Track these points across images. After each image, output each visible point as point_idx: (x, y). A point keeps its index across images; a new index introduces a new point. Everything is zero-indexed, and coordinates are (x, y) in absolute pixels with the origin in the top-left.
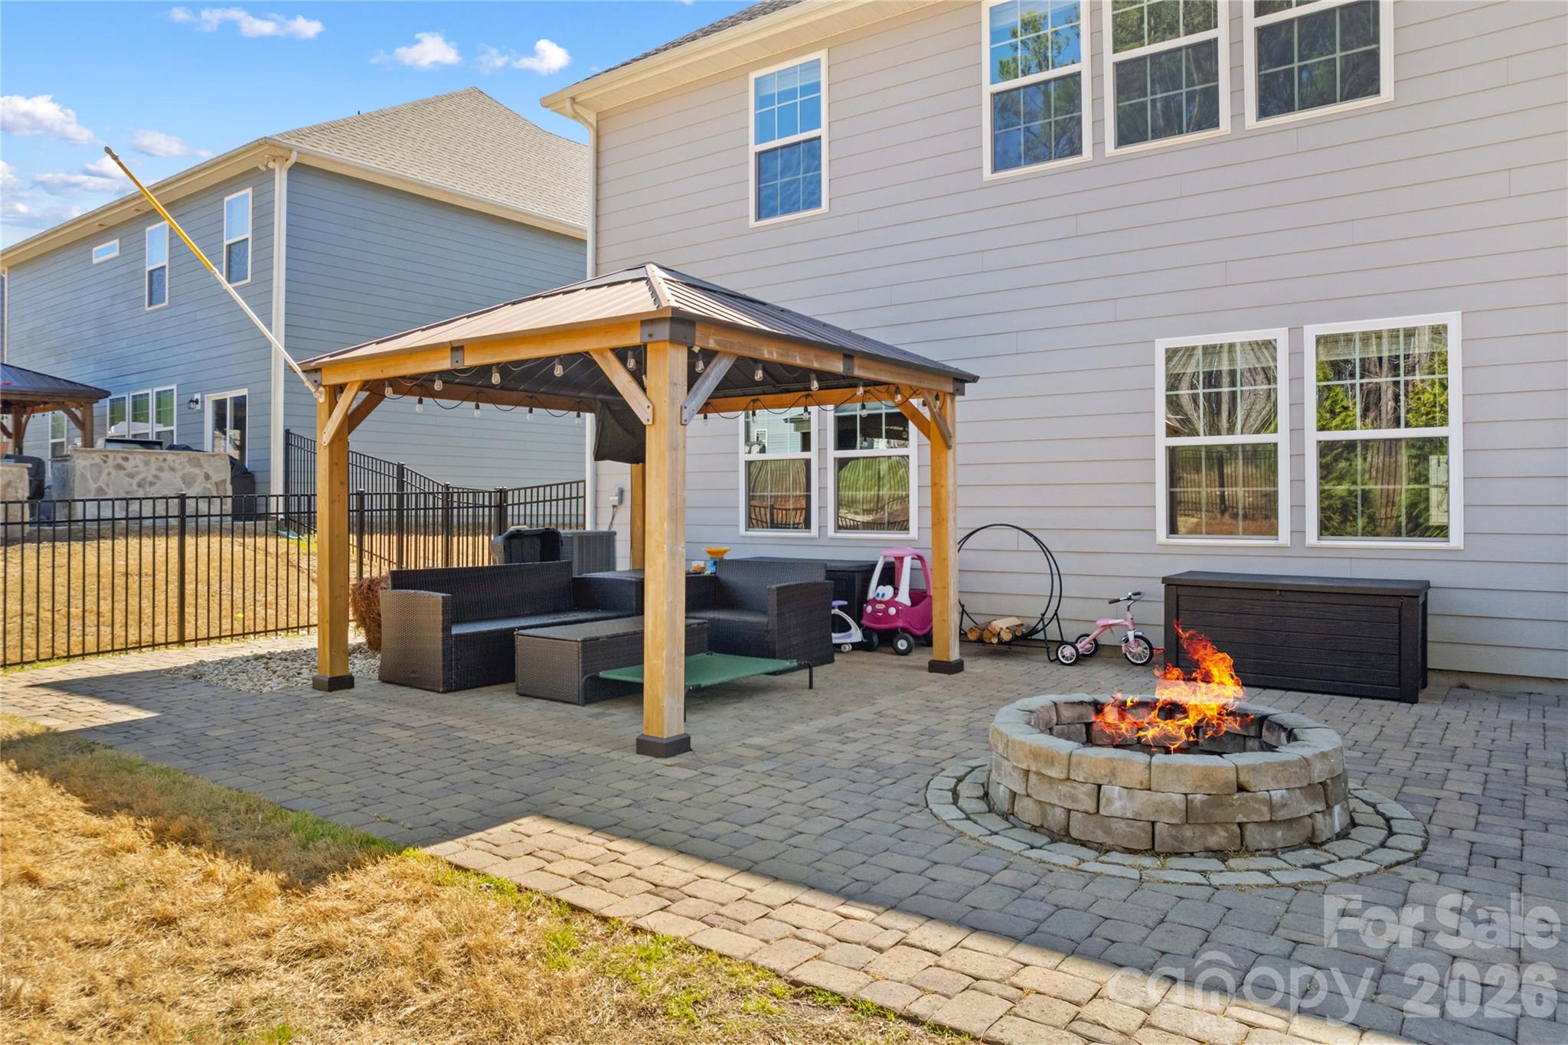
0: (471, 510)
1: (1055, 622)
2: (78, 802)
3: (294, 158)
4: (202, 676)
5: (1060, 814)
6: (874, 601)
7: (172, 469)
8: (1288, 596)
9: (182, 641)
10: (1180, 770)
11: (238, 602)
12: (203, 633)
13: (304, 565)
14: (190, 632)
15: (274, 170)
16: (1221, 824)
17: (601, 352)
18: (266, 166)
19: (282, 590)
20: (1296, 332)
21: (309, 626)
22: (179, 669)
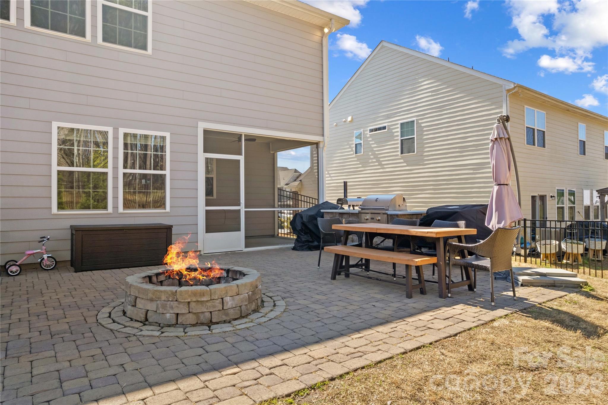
5: (208, 315)
8: (128, 232)
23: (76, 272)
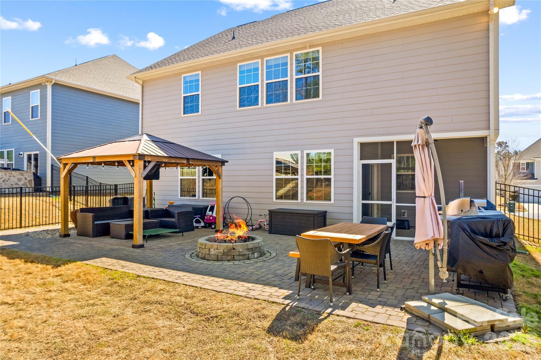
0: (104, 191)
1: (250, 221)
2: (6, 258)
3: (54, 82)
4: (29, 235)
5: (204, 255)
6: (207, 216)
7: (14, 176)
8: (293, 214)
9: (21, 227)
10: (222, 246)
11: (38, 217)
12: (27, 225)
13: (57, 205)
14: (23, 225)
15: (47, 85)
16: (230, 255)
17: (125, 161)
18: (45, 84)
19: (51, 213)
20: (302, 152)
21: (59, 223)
22: (22, 234)
23: (269, 233)
